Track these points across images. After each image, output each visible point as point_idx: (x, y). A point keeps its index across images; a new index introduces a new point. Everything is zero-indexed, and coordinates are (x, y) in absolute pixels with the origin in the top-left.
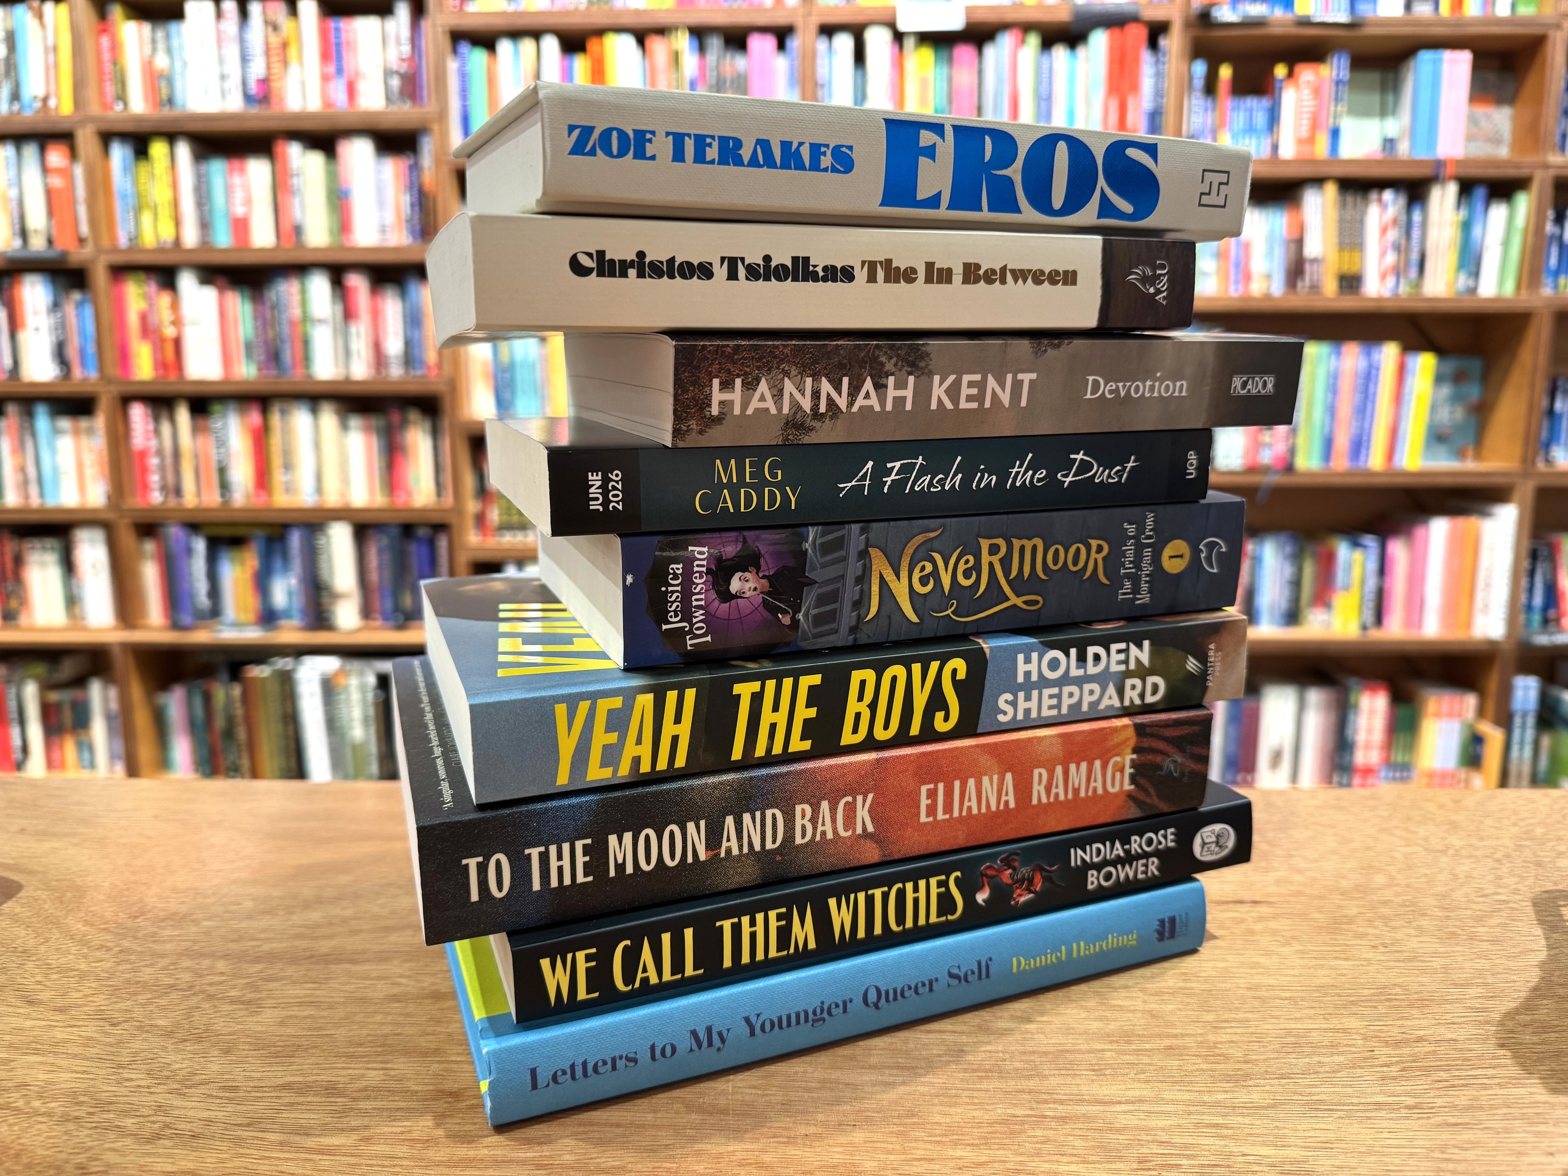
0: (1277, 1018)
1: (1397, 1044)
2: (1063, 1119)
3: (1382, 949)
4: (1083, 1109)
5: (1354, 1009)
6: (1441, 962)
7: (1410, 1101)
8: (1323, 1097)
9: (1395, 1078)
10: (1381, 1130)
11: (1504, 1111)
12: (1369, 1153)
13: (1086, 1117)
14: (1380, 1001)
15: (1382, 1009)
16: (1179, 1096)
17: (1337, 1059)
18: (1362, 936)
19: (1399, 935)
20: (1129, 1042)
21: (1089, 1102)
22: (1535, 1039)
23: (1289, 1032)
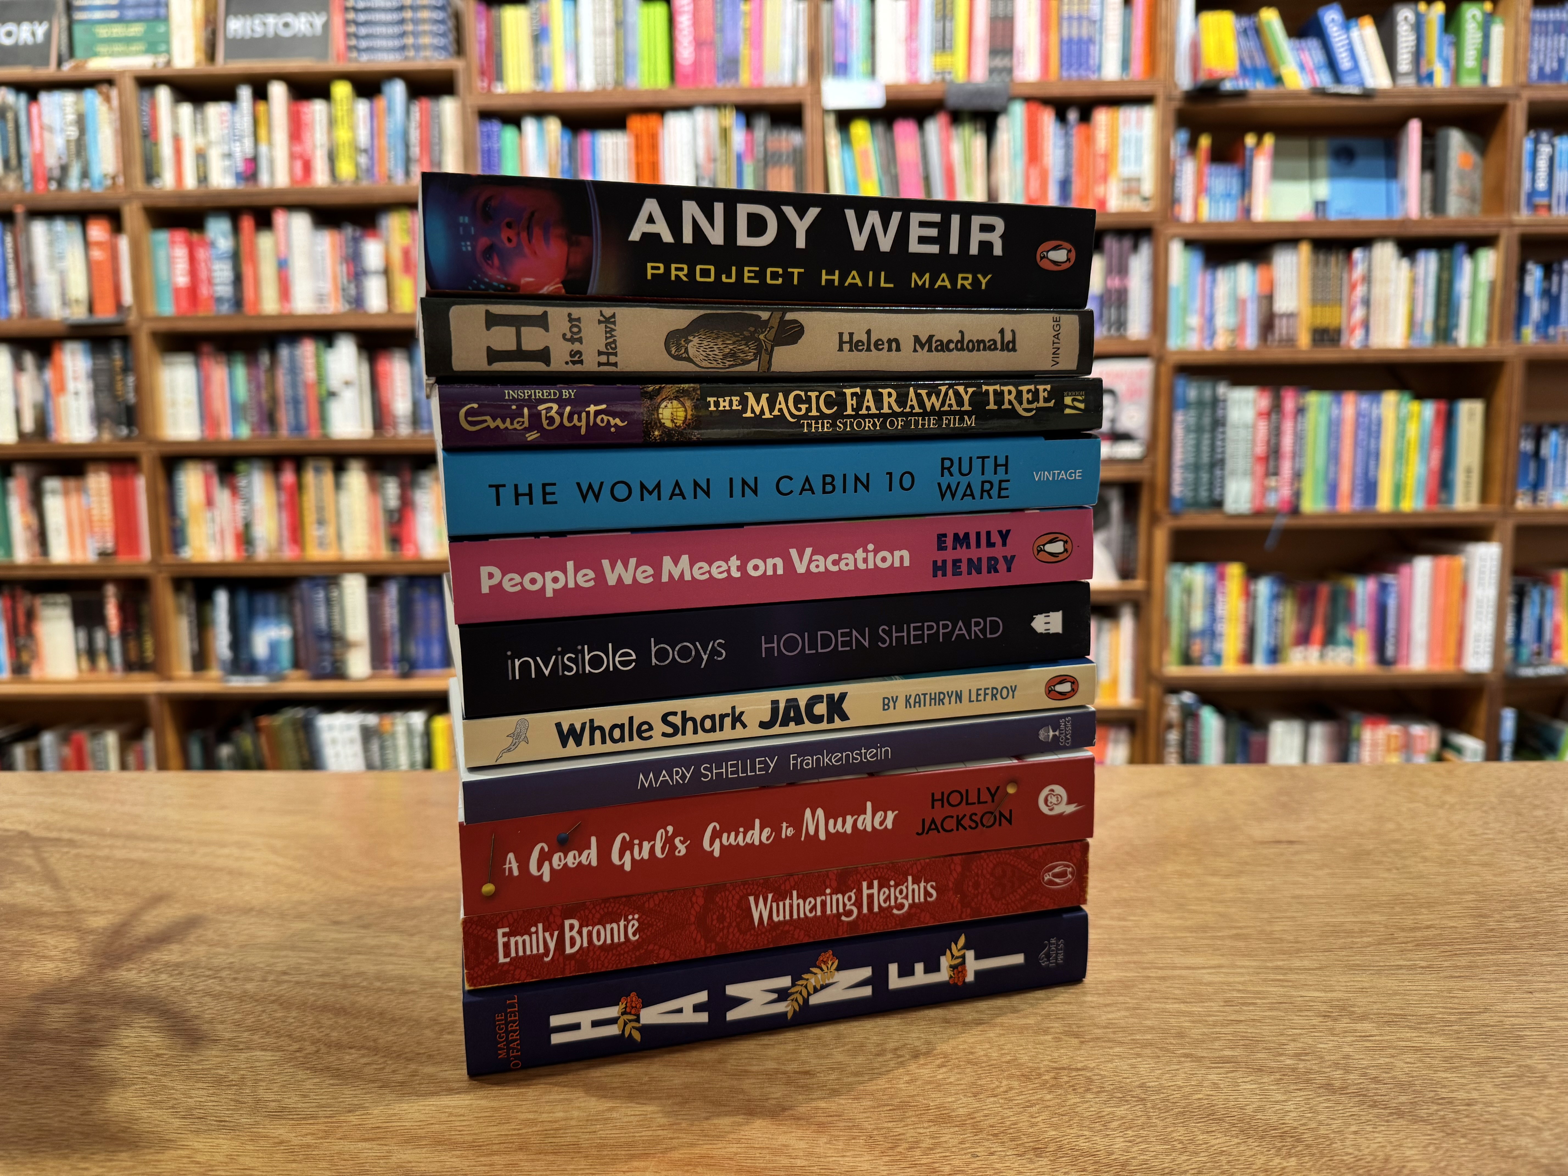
0: (1317, 915)
1: (1413, 929)
2: (1163, 979)
3: (1395, 871)
4: (1177, 972)
5: (1377, 909)
6: (1444, 878)
7: (1423, 964)
8: (1358, 962)
9: (1411, 950)
10: (1403, 981)
11: (1495, 968)
12: (1396, 994)
13: (1181, 977)
14: (1396, 904)
15: (1398, 909)
16: (1247, 963)
17: (1365, 939)
18: (1379, 863)
19: (1408, 862)
20: (1206, 932)
21: (1181, 968)
22: (1518, 925)
23: (1327, 924)
